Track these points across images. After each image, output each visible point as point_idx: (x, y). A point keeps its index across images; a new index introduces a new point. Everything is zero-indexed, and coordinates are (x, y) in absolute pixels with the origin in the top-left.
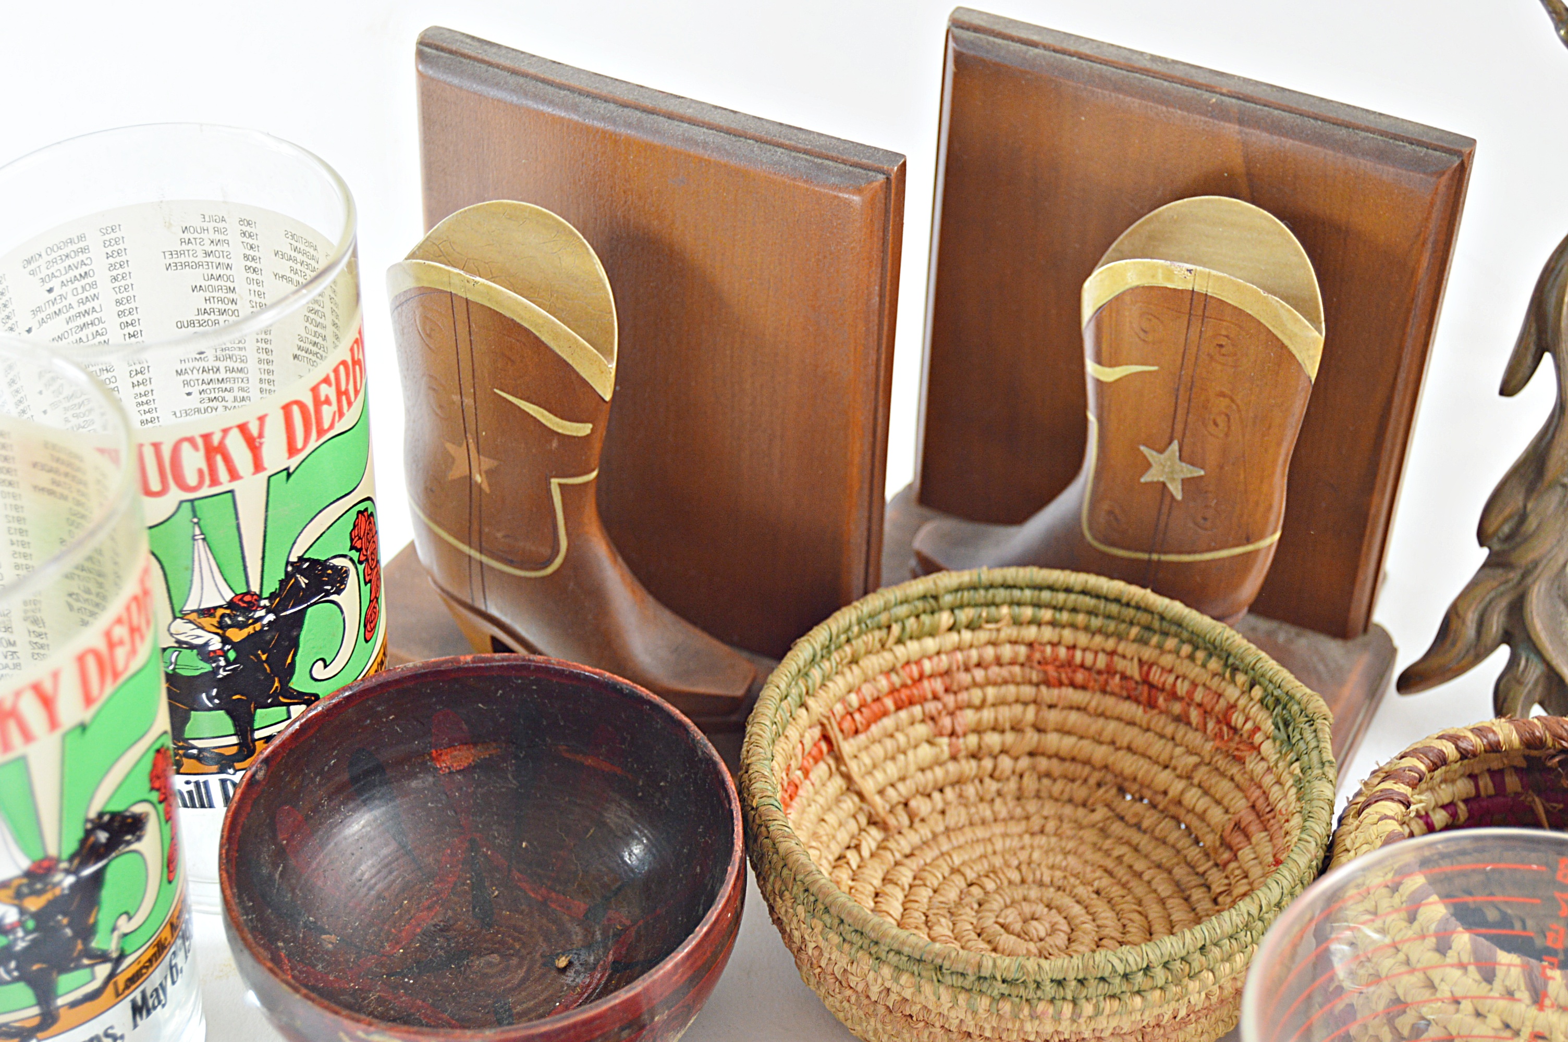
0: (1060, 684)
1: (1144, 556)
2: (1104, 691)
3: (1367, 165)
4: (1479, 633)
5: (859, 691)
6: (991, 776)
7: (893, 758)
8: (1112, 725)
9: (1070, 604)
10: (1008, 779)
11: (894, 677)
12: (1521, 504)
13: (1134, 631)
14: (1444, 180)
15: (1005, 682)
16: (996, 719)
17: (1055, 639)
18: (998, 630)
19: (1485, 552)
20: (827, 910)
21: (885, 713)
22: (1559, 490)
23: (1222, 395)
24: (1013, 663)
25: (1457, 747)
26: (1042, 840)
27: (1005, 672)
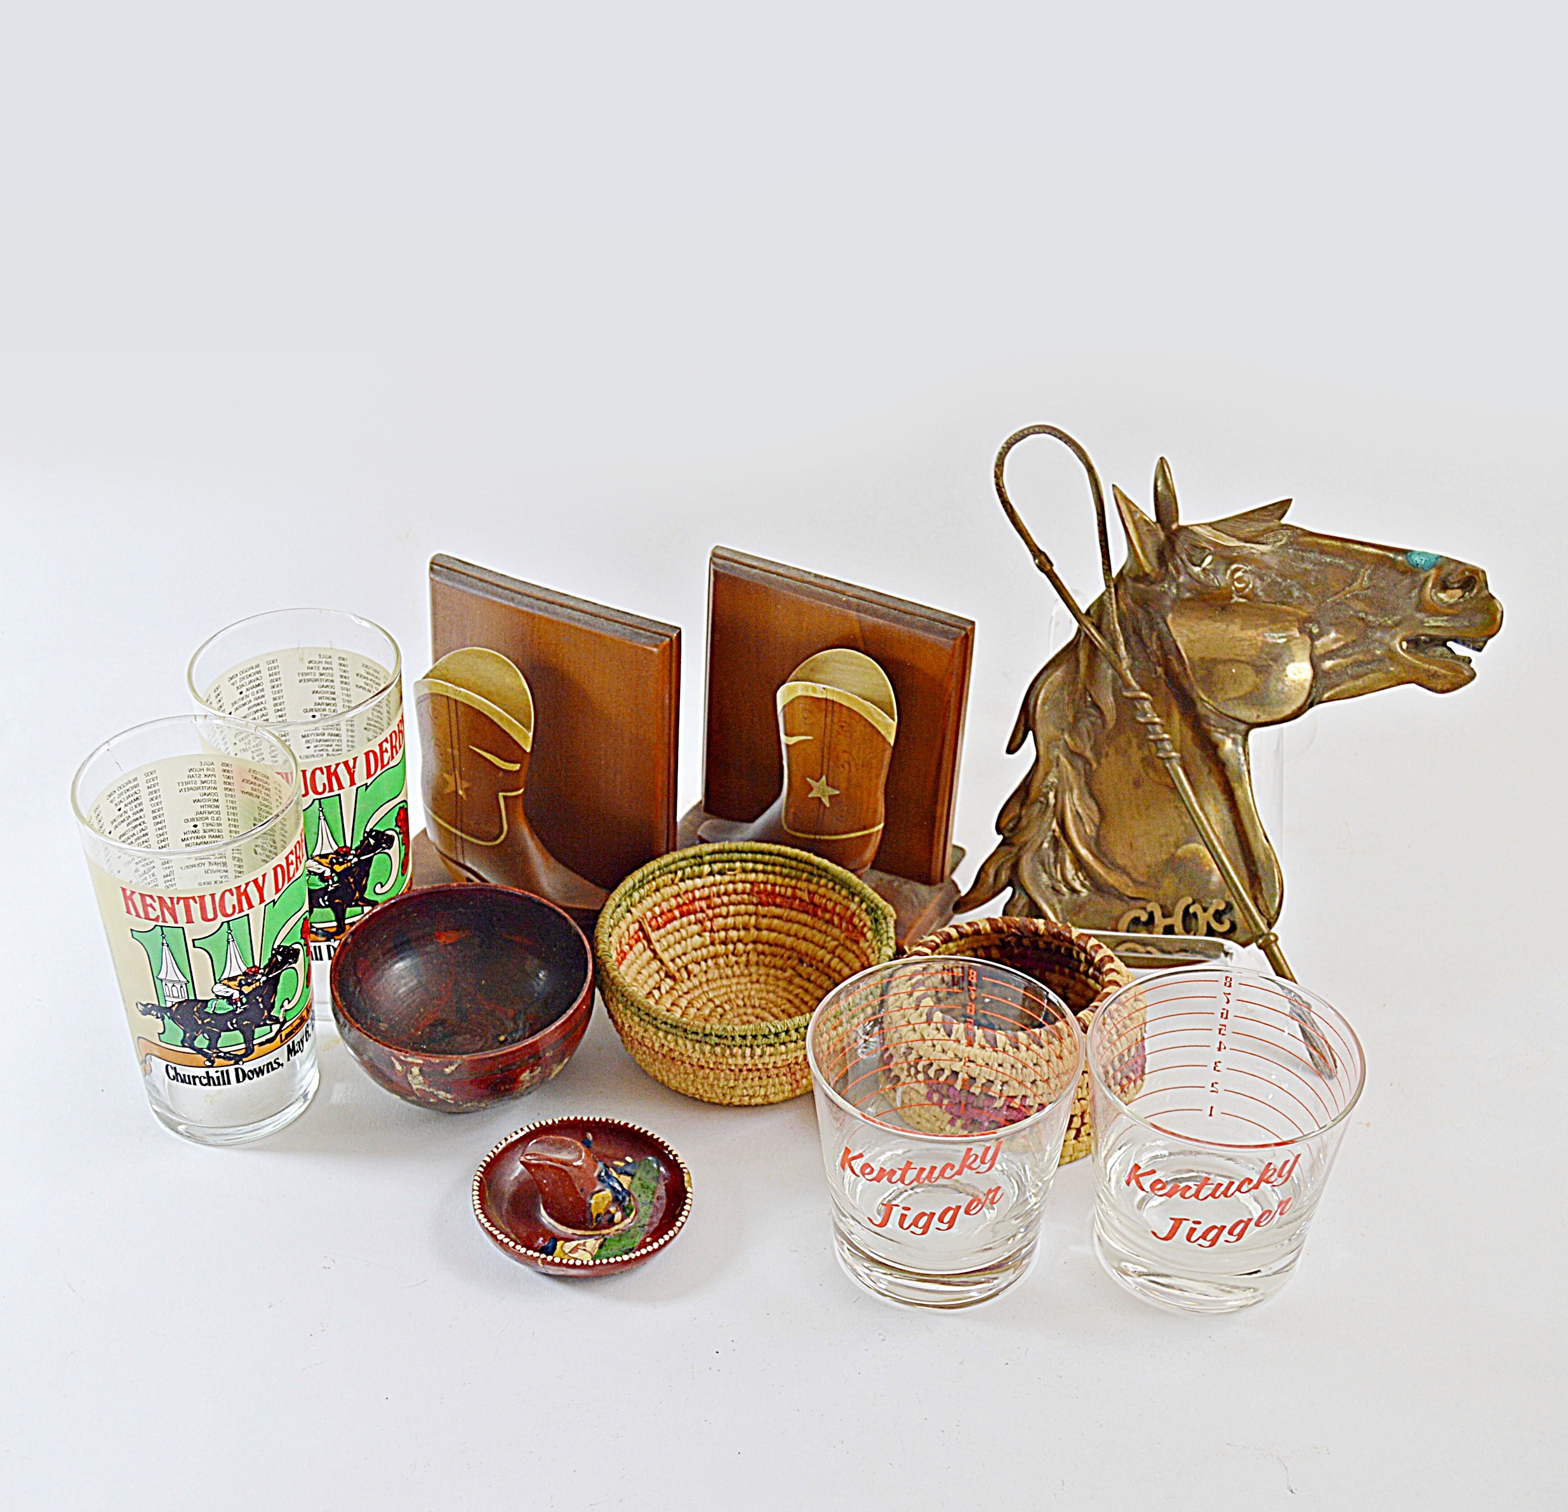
0: (768, 905)
1: (812, 837)
2: (792, 908)
3: (919, 633)
4: (995, 880)
5: (660, 905)
6: (733, 954)
7: (679, 943)
8: (796, 926)
9: (771, 861)
10: (741, 955)
11: (679, 899)
12: (1018, 811)
13: (805, 875)
14: (958, 642)
15: (740, 903)
16: (735, 923)
17: (765, 880)
18: (735, 875)
19: (1001, 837)
20: (632, 1005)
21: (675, 918)
22: (1039, 805)
23: (845, 751)
24: (744, 892)
25: (958, 932)
26: (757, 986)
27: (739, 898)
